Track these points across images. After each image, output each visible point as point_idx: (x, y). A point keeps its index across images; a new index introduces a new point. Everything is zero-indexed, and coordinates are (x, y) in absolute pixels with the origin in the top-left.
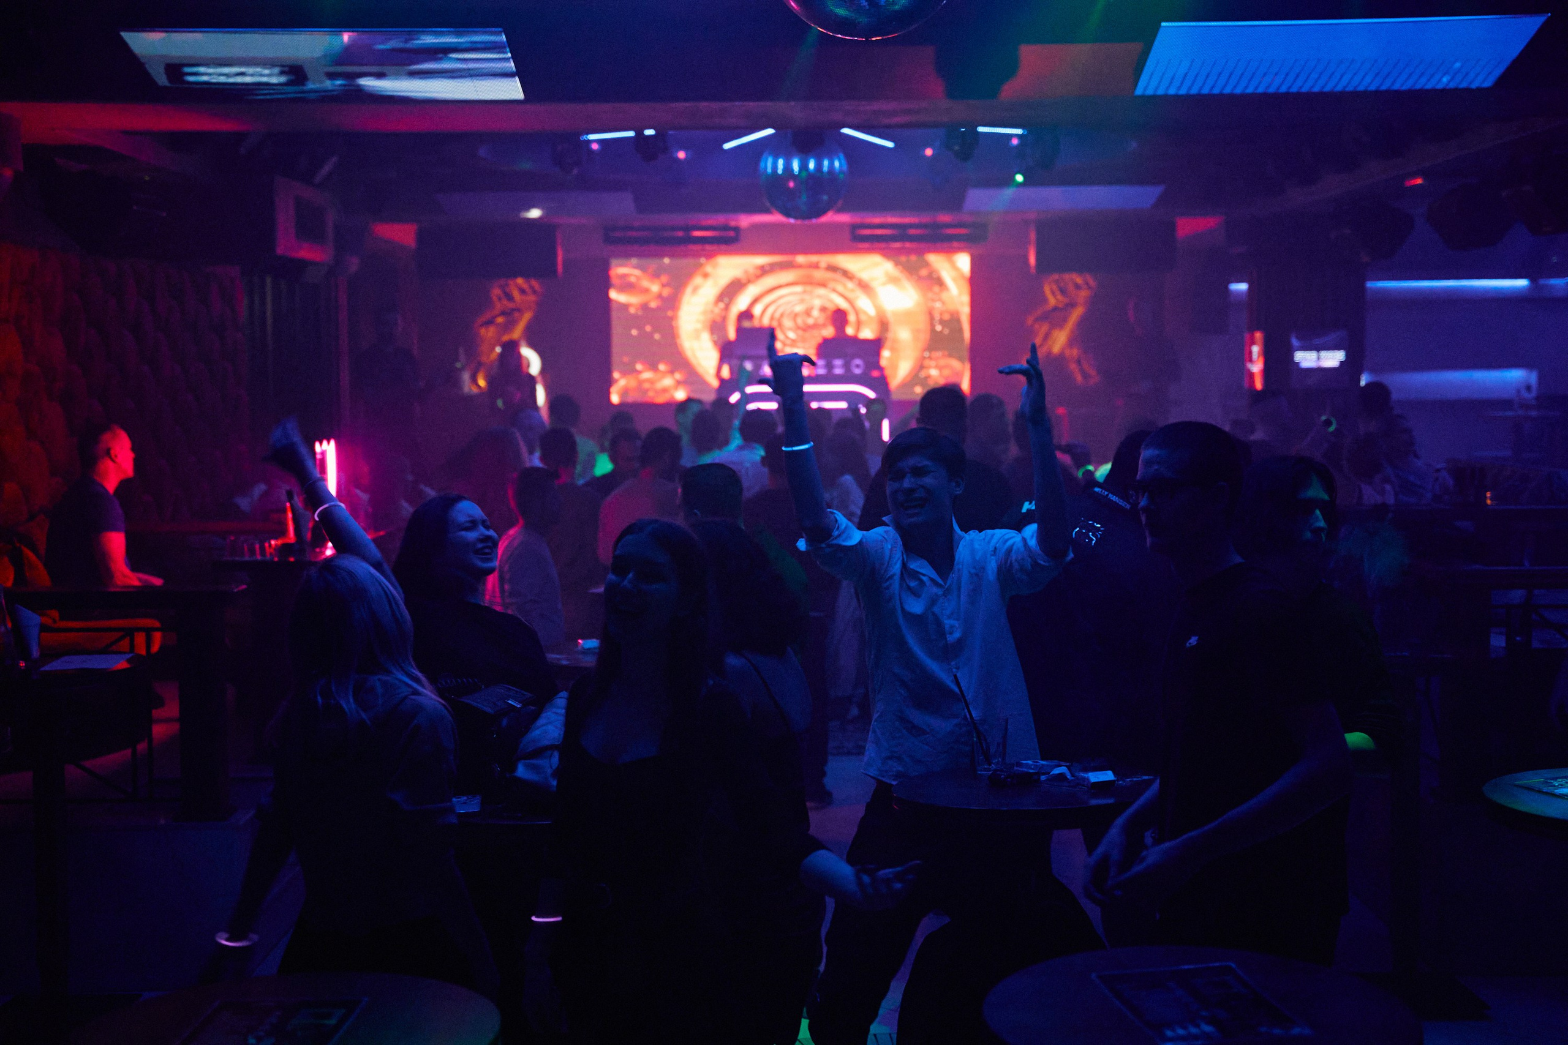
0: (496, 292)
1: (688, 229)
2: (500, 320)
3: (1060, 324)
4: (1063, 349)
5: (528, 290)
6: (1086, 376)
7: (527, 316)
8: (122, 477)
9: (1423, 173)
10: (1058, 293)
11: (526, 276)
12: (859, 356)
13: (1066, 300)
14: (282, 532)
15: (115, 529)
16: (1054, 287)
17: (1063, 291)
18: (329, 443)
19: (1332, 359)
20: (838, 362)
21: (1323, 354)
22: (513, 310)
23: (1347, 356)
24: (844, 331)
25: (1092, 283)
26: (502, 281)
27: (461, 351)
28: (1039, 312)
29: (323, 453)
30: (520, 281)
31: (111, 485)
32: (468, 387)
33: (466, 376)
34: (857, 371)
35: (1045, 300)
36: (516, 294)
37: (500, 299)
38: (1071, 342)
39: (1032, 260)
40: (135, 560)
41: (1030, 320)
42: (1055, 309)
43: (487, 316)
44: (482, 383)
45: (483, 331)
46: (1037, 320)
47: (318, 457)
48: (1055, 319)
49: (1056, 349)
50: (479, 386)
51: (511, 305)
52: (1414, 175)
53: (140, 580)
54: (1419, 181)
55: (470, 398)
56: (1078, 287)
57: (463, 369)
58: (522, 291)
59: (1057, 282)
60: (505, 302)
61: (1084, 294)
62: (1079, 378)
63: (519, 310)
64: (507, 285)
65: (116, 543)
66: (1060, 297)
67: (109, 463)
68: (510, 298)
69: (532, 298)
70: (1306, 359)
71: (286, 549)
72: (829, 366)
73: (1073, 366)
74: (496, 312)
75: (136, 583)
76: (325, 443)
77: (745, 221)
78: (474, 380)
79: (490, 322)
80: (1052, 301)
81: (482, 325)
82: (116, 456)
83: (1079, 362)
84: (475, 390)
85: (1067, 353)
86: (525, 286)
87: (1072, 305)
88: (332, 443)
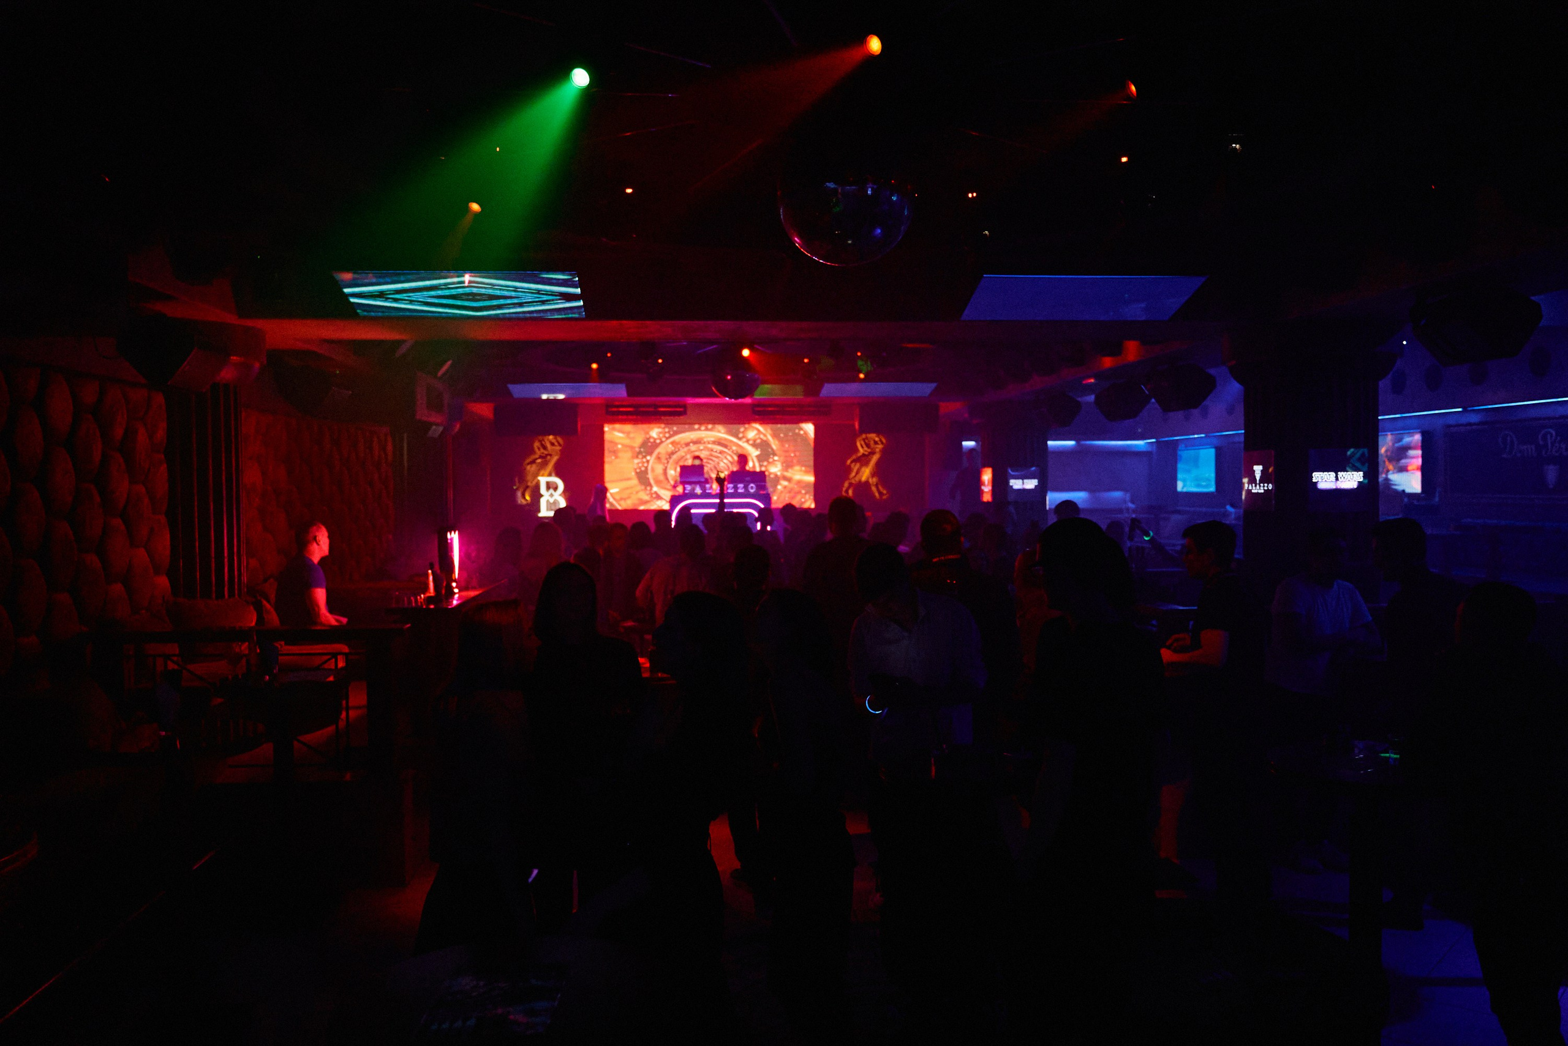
0: (536, 444)
1: (656, 406)
2: (539, 461)
3: (866, 464)
4: (868, 478)
5: (556, 444)
6: (880, 493)
7: (555, 459)
8: (323, 555)
9: (1095, 377)
10: (864, 446)
11: (554, 434)
12: (753, 482)
13: (869, 450)
14: (426, 589)
15: (320, 586)
16: (863, 443)
17: (868, 446)
18: (455, 533)
19: (1031, 484)
20: (741, 486)
21: (1025, 481)
22: (547, 455)
23: (1039, 482)
24: (745, 468)
25: (884, 441)
26: (540, 438)
27: (517, 479)
28: (854, 457)
29: (452, 539)
30: (551, 437)
31: (316, 559)
32: (521, 501)
33: (519, 494)
34: (752, 491)
35: (857, 450)
36: (548, 445)
37: (539, 449)
38: (873, 475)
39: (857, 426)
40: (331, 607)
41: (849, 462)
42: (864, 455)
43: (533, 457)
44: (528, 498)
45: (528, 467)
46: (852, 462)
47: (449, 541)
48: (864, 460)
49: (864, 479)
50: (527, 500)
51: (546, 452)
52: (1090, 377)
53: (337, 620)
54: (1092, 381)
55: (522, 506)
56: (876, 443)
57: (517, 489)
58: (552, 444)
59: (864, 440)
60: (542, 450)
61: (880, 446)
62: (877, 495)
63: (551, 455)
64: (543, 440)
65: (321, 594)
66: (866, 449)
67: (315, 545)
68: (545, 448)
69: (558, 448)
70: (1016, 484)
71: (429, 600)
72: (736, 488)
73: (874, 489)
74: (537, 456)
75: (334, 622)
76: (453, 533)
77: (691, 401)
78: (524, 497)
79: (533, 462)
80: (861, 451)
81: (528, 464)
82: (319, 541)
83: (877, 486)
84: (524, 502)
85: (870, 480)
86: (554, 441)
87: (873, 453)
88: (457, 532)
